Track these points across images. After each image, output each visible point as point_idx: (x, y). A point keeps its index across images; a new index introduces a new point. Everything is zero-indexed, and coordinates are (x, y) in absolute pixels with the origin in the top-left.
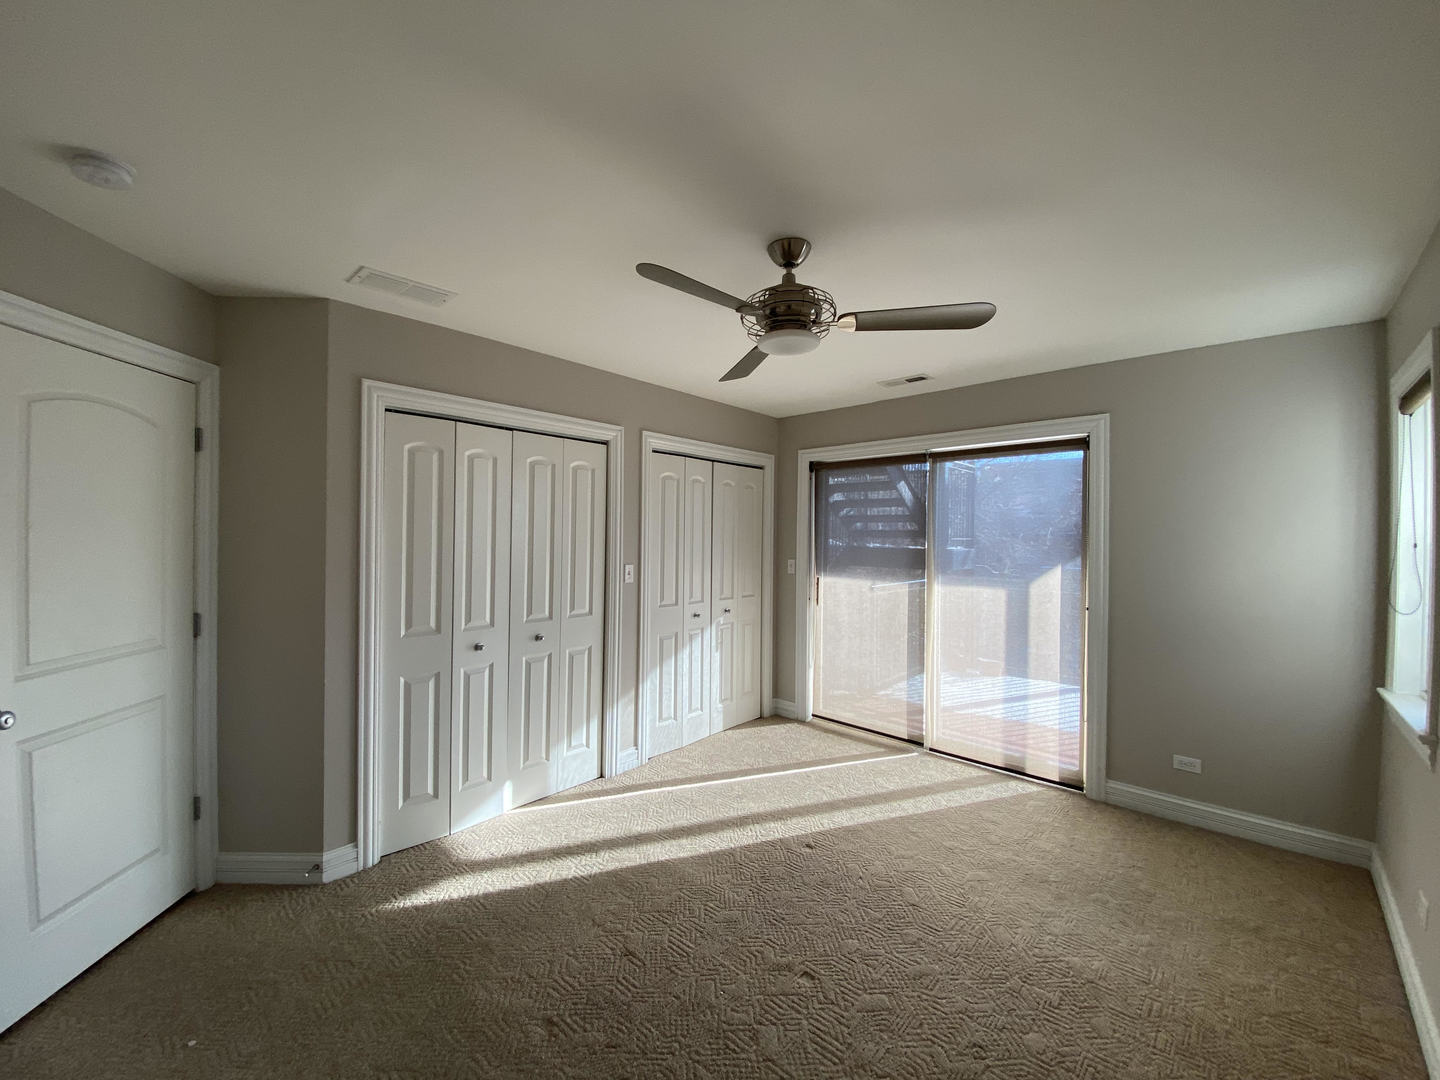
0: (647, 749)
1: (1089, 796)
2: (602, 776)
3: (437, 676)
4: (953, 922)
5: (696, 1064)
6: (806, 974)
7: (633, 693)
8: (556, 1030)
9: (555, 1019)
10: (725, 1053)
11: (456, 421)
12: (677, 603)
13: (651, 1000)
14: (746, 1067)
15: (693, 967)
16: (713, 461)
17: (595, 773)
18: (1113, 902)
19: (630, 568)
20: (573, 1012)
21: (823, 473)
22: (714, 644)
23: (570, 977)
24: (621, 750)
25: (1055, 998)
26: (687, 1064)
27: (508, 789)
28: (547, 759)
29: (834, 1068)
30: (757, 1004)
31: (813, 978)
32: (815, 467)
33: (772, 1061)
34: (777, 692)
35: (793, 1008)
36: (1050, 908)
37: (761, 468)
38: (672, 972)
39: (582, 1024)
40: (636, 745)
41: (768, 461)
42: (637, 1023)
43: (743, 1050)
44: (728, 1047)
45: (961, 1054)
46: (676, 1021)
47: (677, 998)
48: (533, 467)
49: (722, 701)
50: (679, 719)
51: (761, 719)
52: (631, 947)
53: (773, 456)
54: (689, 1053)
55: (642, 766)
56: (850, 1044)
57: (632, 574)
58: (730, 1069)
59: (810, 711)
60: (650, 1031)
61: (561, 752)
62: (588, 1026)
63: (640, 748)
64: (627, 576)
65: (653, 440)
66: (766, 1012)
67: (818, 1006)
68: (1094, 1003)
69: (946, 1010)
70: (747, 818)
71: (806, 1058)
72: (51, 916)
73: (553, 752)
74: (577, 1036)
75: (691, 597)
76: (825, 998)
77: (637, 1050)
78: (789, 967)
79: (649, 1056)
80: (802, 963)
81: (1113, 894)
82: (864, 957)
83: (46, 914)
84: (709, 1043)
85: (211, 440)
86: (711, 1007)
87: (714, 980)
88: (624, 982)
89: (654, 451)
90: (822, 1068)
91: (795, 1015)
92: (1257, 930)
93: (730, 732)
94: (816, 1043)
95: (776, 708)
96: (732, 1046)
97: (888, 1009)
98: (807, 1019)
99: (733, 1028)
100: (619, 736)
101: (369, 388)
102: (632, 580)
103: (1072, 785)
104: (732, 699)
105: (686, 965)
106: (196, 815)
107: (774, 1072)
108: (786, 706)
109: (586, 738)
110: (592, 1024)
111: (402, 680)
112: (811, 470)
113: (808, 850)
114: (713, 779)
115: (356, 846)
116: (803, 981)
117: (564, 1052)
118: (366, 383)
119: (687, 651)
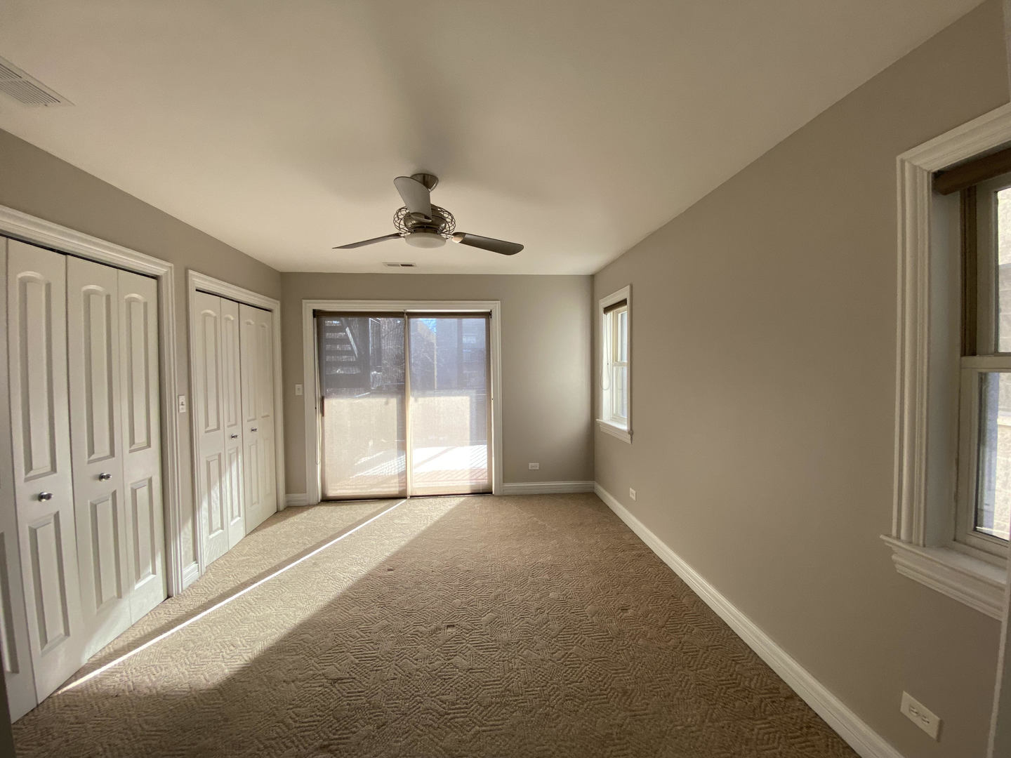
0: (206, 560)
1: (497, 494)
2: (168, 597)
4: (490, 569)
5: (438, 697)
6: (448, 626)
7: (191, 521)
8: (334, 747)
9: (326, 743)
10: (446, 682)
11: (7, 237)
12: (218, 428)
13: (379, 690)
14: (462, 679)
15: (387, 660)
16: (238, 302)
17: (163, 596)
18: (536, 533)
19: (183, 399)
20: (334, 731)
21: (323, 318)
23: (307, 718)
24: (185, 568)
25: (546, 577)
26: (432, 701)
29: (497, 653)
30: (439, 653)
31: (454, 626)
32: (317, 314)
33: (471, 669)
34: (288, 490)
35: (457, 643)
36: (518, 546)
37: (271, 311)
38: (376, 670)
39: (348, 731)
40: (196, 559)
41: (275, 305)
42: (384, 705)
43: (453, 675)
44: (445, 679)
45: (536, 616)
46: (405, 689)
47: (395, 679)
48: (89, 296)
50: (225, 528)
51: (279, 512)
52: (333, 676)
53: (278, 302)
54: (428, 696)
55: (202, 576)
56: (495, 640)
57: (184, 403)
58: (456, 686)
59: (319, 496)
60: (396, 703)
62: (354, 729)
63: (199, 561)
64: (181, 407)
65: (197, 281)
66: (447, 653)
67: (468, 635)
68: (559, 572)
69: (517, 603)
71: (483, 657)
74: (352, 738)
75: (229, 421)
76: (468, 630)
77: (399, 716)
78: (438, 629)
79: (409, 713)
80: (442, 623)
81: (533, 530)
82: (468, 603)
84: (434, 684)
86: (417, 670)
87: (406, 658)
88: (349, 695)
89: (197, 290)
90: (493, 656)
91: (462, 645)
92: (581, 524)
94: (482, 649)
95: (288, 501)
96: (447, 677)
97: (496, 617)
98: (468, 643)
99: (439, 669)
100: (182, 555)
102: (185, 411)
103: (483, 493)
104: (258, 503)
105: (381, 662)
107: (476, 672)
108: (297, 497)
110: (356, 727)
112: (314, 316)
113: (390, 572)
116: (450, 630)
117: (353, 752)
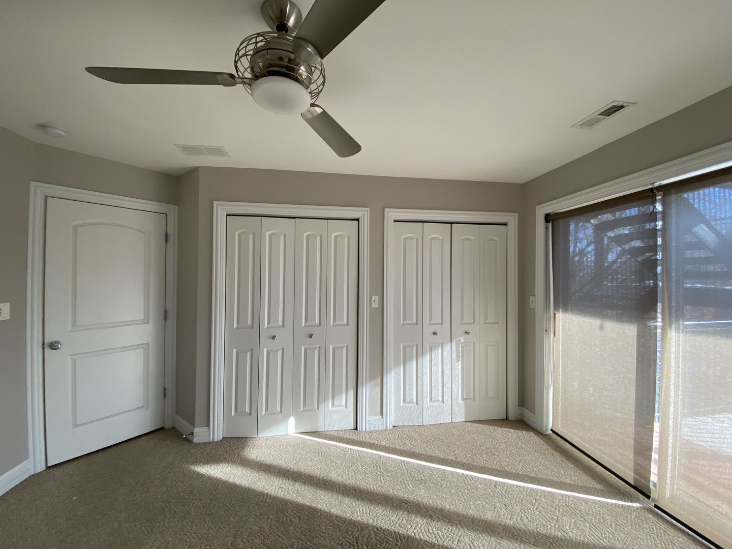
0: (391, 419)
2: (356, 428)
3: (252, 351)
7: (379, 380)
11: (261, 217)
12: (417, 323)
16: (451, 223)
17: (352, 426)
22: (454, 356)
24: (370, 415)
27: (292, 421)
28: (318, 409)
34: (521, 402)
37: (505, 224)
40: (382, 414)
41: (512, 219)
48: (308, 238)
49: (463, 399)
50: (421, 404)
51: (505, 421)
53: (516, 215)
55: (386, 430)
57: (377, 302)
59: (550, 427)
61: (328, 406)
63: (385, 417)
64: (373, 303)
65: (392, 214)
70: (406, 502)
72: (80, 425)
73: (322, 406)
75: (431, 319)
83: (79, 424)
85: (173, 238)
89: (395, 221)
93: (469, 424)
95: (522, 415)
100: (367, 405)
101: (217, 205)
102: (377, 306)
104: (474, 400)
106: (165, 396)
108: (529, 416)
109: (345, 400)
111: (235, 350)
112: (547, 222)
114: (419, 459)
115: (209, 429)
118: (215, 203)
119: (427, 357)
